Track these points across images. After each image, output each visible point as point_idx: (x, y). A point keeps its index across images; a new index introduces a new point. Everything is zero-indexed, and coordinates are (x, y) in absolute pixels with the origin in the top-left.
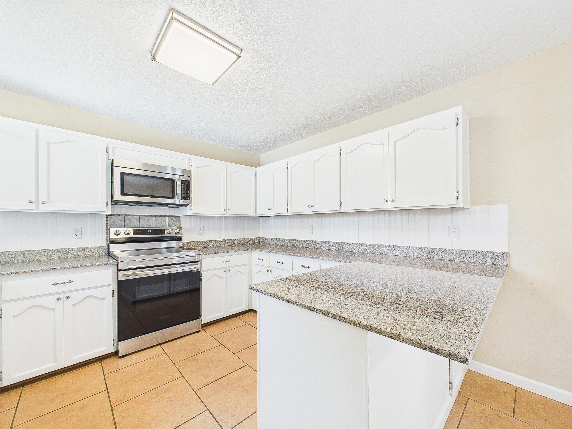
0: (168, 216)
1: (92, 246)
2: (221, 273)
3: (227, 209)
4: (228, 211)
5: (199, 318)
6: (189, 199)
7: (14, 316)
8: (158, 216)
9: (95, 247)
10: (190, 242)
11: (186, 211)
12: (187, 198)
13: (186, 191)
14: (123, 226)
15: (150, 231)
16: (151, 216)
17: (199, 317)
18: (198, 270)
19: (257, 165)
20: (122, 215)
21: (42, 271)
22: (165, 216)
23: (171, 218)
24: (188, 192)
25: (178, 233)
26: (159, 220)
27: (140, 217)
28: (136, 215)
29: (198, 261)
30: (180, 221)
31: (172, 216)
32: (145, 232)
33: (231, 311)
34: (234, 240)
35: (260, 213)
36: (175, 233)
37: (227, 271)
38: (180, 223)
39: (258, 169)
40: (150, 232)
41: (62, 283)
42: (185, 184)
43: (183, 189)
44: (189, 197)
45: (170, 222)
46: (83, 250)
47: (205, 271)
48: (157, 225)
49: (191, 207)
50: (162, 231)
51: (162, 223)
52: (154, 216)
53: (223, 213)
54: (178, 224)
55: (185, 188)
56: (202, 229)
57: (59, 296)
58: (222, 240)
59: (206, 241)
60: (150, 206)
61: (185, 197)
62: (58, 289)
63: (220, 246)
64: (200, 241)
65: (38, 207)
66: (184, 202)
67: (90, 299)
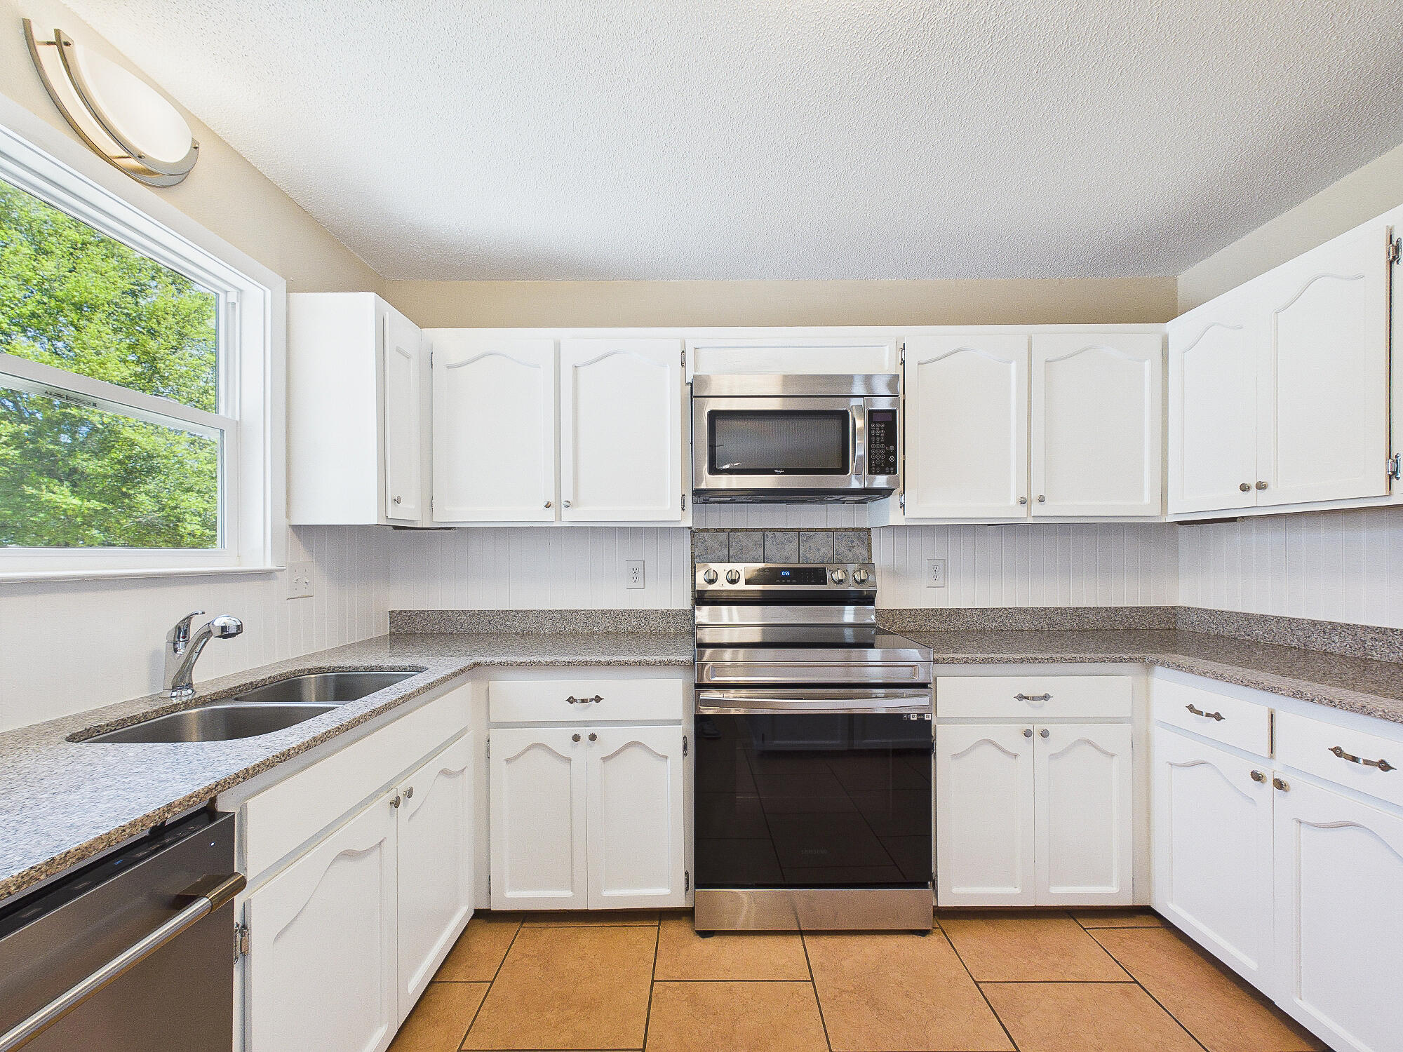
0: (837, 530)
1: (664, 607)
2: (1010, 736)
3: (1035, 495)
4: (1037, 504)
5: (925, 886)
6: (895, 472)
7: (508, 761)
8: (809, 530)
9: (668, 610)
10: (901, 611)
11: (889, 513)
12: (887, 468)
13: (883, 445)
14: (727, 558)
15: (787, 573)
16: (792, 530)
17: (926, 883)
18: (923, 715)
19: (1164, 310)
20: (723, 530)
21: (547, 665)
22: (828, 530)
23: (845, 535)
24: (892, 448)
25: (863, 581)
26: (811, 543)
27: (764, 535)
28: (754, 530)
29: (924, 686)
30: (869, 544)
31: (846, 530)
32: (775, 575)
33: (1054, 890)
34: (1062, 611)
35: (1182, 506)
36: (857, 582)
37: (1037, 737)
38: (869, 551)
39: (1170, 327)
40: (786, 577)
41: (583, 701)
42: (880, 423)
43: (876, 440)
44: (894, 464)
45: (842, 547)
46: (645, 615)
47: (949, 721)
48: (808, 556)
49: (903, 497)
50: (818, 575)
51: (819, 550)
52: (799, 530)
53: (1021, 514)
54: (865, 552)
55: (879, 436)
56: (938, 571)
57: (576, 730)
58: (1010, 610)
59: (954, 610)
60: (788, 502)
61: (883, 465)
62: (576, 713)
63: (1002, 630)
64: (932, 610)
65: (559, 516)
66: (881, 481)
67: (635, 751)
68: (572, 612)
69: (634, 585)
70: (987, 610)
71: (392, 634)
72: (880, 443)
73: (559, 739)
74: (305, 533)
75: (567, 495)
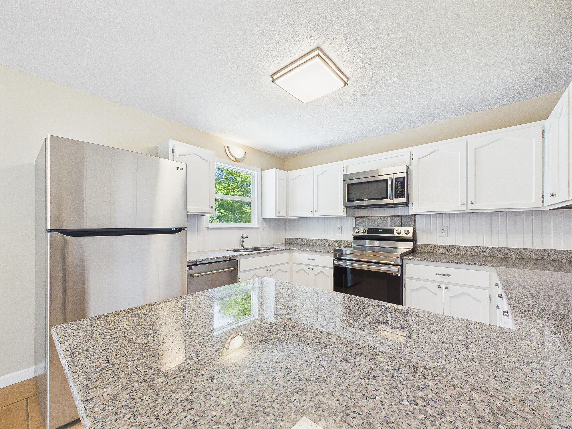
0: (403, 216)
1: (347, 240)
2: (433, 287)
3: (469, 202)
4: (469, 205)
6: (405, 197)
7: (297, 272)
8: (392, 216)
10: (428, 245)
12: (402, 196)
14: (365, 226)
15: (381, 230)
16: (386, 216)
20: (364, 217)
21: (304, 250)
22: (400, 216)
23: (406, 218)
24: (403, 190)
25: (407, 234)
26: (393, 221)
27: (377, 218)
28: (374, 217)
30: (415, 221)
31: (406, 216)
32: (376, 231)
36: (405, 234)
37: (444, 289)
38: (415, 223)
40: (380, 232)
41: (311, 260)
42: (399, 181)
43: (397, 188)
44: (404, 195)
45: (405, 222)
46: (342, 242)
47: (408, 278)
48: (392, 225)
49: (413, 205)
50: (391, 231)
51: (396, 223)
52: (389, 216)
54: (413, 224)
55: (399, 186)
56: (445, 231)
57: (309, 267)
58: (479, 247)
59: (451, 246)
60: (385, 207)
61: (400, 195)
62: (309, 262)
63: (475, 256)
64: (441, 245)
65: (314, 215)
66: (403, 200)
67: (322, 273)
68: (323, 240)
69: (339, 233)
70: (467, 247)
71: (286, 243)
72: (399, 188)
73: (306, 268)
74: (266, 220)
75: (315, 209)
